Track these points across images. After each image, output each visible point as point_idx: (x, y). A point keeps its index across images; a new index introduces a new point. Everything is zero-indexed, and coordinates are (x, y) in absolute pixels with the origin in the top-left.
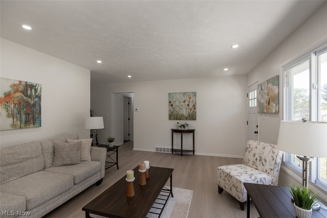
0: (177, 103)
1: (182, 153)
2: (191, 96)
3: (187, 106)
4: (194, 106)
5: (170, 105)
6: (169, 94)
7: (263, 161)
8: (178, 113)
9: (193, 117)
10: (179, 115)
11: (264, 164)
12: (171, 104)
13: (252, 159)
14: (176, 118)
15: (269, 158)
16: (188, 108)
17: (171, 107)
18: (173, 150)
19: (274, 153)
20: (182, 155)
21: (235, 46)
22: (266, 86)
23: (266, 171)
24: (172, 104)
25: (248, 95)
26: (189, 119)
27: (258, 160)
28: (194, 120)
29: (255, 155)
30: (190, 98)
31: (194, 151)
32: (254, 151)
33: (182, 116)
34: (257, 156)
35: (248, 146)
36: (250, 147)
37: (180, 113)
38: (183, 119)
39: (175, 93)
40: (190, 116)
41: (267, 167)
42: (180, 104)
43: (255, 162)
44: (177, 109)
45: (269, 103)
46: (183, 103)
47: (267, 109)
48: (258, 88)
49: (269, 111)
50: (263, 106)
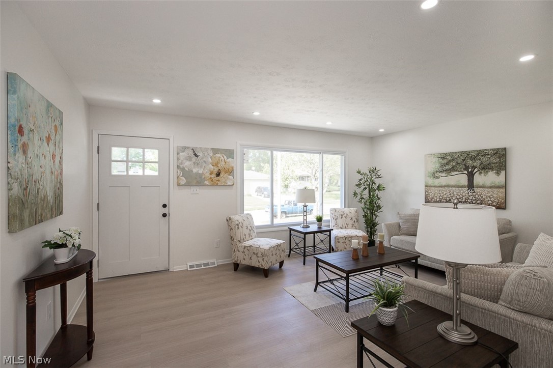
0: (36, 140)
2: (57, 123)
3: (52, 160)
4: (60, 162)
8: (38, 191)
9: (59, 204)
12: (23, 139)
14: (35, 215)
16: (53, 170)
17: (22, 160)
22: (211, 155)
24: (24, 145)
25: (99, 151)
30: (56, 130)
37: (42, 189)
38: (47, 214)
40: (57, 202)
45: (218, 175)
47: (212, 181)
48: (183, 151)
49: (219, 183)
50: (201, 177)
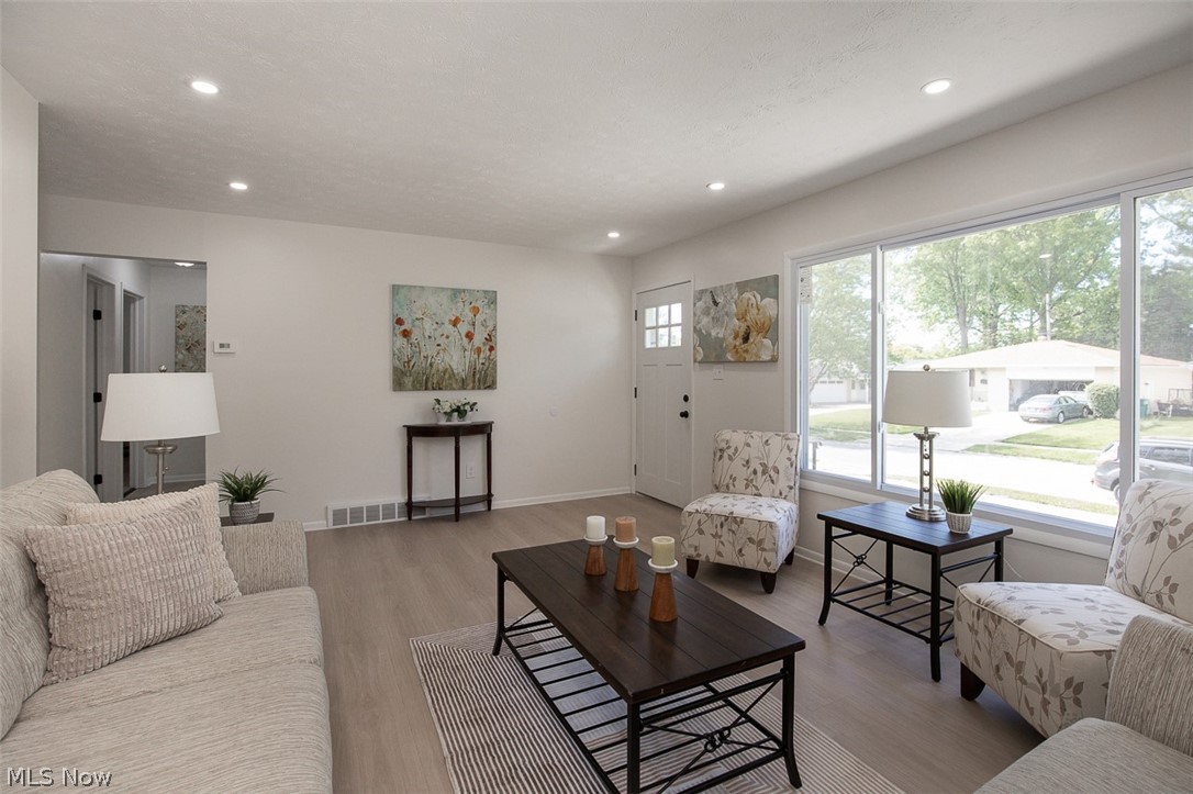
0: (428, 326)
1: (457, 512)
2: (479, 304)
3: (465, 340)
4: (489, 339)
5: (397, 332)
6: (395, 289)
7: (772, 473)
8: (431, 365)
9: (484, 378)
10: (434, 371)
11: (774, 478)
12: (403, 328)
13: (742, 473)
14: (425, 382)
15: (783, 464)
16: (469, 347)
17: (401, 341)
18: (410, 507)
19: (791, 451)
20: (457, 517)
21: (717, 186)
22: (736, 297)
23: (781, 494)
24: (405, 331)
25: (637, 316)
26: (471, 385)
27: (759, 474)
28: (489, 387)
29: (748, 462)
30: (476, 310)
31: (488, 498)
32: (744, 454)
33: (447, 376)
34: (755, 464)
35: (724, 445)
36: (729, 448)
37: (440, 363)
38: (451, 384)
39: (422, 287)
40: (478, 376)
41: (783, 484)
42: (440, 331)
43: (752, 480)
44: (429, 350)
45: (746, 339)
46: (449, 328)
47: (737, 352)
48: (700, 299)
49: (748, 357)
50: (721, 346)
